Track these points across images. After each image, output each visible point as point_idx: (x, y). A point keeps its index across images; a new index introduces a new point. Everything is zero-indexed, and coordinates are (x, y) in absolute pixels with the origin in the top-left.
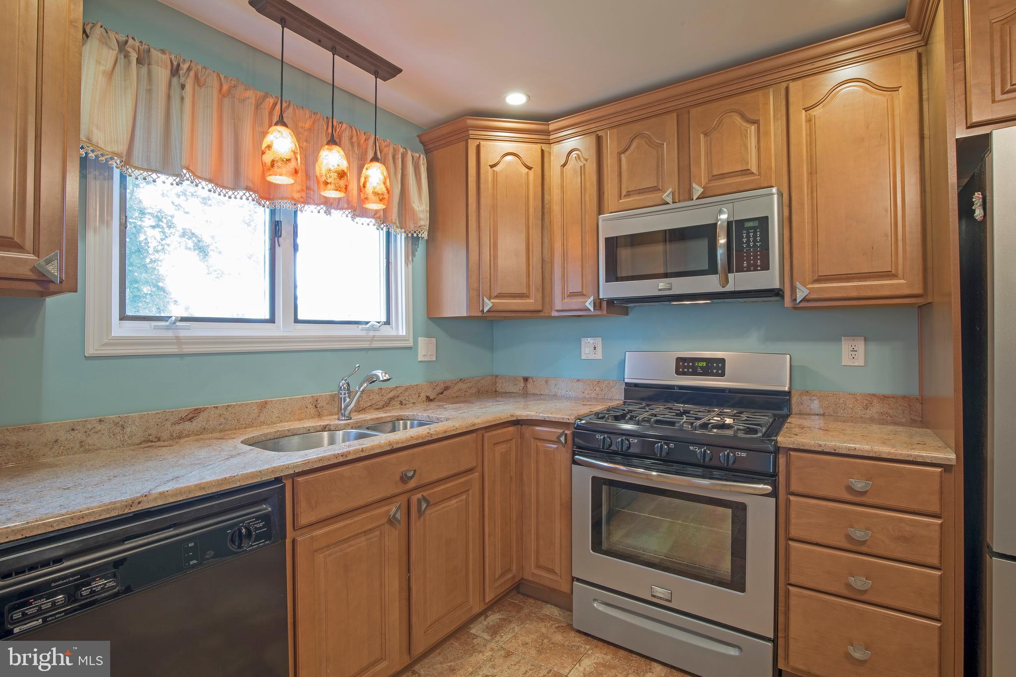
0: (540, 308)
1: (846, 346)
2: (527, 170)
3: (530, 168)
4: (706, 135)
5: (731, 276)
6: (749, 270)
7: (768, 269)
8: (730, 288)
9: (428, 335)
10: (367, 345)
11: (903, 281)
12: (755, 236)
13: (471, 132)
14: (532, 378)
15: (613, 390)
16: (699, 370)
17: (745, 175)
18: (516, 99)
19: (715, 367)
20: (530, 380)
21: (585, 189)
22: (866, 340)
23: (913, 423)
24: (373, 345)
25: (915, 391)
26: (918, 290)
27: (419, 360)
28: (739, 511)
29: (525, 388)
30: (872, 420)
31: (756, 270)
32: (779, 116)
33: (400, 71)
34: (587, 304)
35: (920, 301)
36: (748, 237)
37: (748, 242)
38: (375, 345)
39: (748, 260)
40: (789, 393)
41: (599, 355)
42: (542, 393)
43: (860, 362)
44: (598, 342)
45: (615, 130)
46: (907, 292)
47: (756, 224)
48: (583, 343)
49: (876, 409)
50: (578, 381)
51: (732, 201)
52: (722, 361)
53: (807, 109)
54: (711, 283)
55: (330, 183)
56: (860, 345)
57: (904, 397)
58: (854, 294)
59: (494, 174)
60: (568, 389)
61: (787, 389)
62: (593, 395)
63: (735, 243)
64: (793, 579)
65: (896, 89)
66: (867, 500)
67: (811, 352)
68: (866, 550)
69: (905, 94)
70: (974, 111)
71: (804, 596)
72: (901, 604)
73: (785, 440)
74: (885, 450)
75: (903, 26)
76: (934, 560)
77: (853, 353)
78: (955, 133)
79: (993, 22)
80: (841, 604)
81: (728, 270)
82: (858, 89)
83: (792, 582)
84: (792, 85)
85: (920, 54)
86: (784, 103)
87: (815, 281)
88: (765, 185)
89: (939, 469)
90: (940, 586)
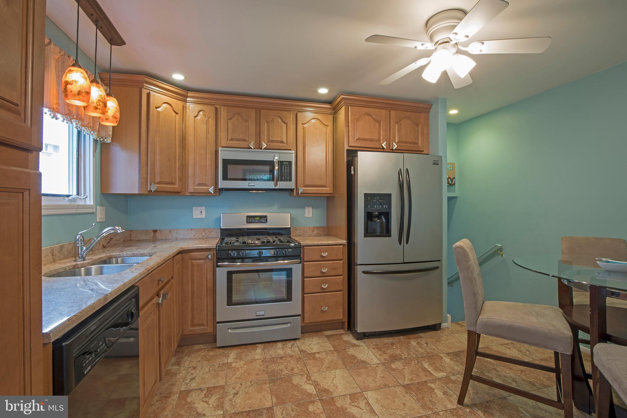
0: (181, 191)
1: (306, 210)
2: (175, 114)
3: (177, 113)
4: (267, 122)
5: (278, 182)
6: (285, 181)
7: (291, 181)
8: (278, 187)
9: (101, 205)
10: (75, 212)
11: (328, 189)
12: (287, 168)
13: (144, 84)
14: (160, 230)
15: (213, 233)
16: (257, 221)
17: (282, 143)
18: (178, 77)
19: (263, 219)
20: (158, 232)
21: (208, 132)
22: (312, 208)
23: (325, 235)
24: (77, 212)
25: (325, 225)
26: (332, 192)
27: (97, 221)
28: (289, 272)
29: (154, 237)
30: (315, 235)
31: (287, 181)
32: (293, 123)
33: (124, 44)
34: (210, 190)
35: (332, 195)
36: (285, 168)
37: (285, 170)
38: (79, 211)
39: (285, 177)
40: (290, 228)
41: (203, 216)
42: (167, 238)
43: (311, 216)
44: (203, 209)
45: (226, 108)
46: (329, 192)
47: (287, 163)
48: (194, 210)
49: (315, 232)
50: (192, 229)
51: (280, 153)
52: (266, 216)
53: (303, 124)
54: (271, 185)
55: (99, 109)
57: (323, 227)
58: (315, 192)
59: (157, 112)
60: (185, 235)
61: (290, 227)
62: (201, 237)
63: (280, 170)
64: (306, 291)
65: (328, 126)
66: (326, 259)
67: (296, 212)
68: (325, 275)
69: (330, 128)
70: (350, 142)
71: (309, 296)
72: (334, 289)
73: (303, 243)
74: (330, 242)
75: (330, 106)
76: (341, 273)
77: (309, 212)
78: (346, 147)
79: (355, 119)
80: (319, 295)
81: (278, 180)
82: (318, 122)
83: (305, 293)
84: (298, 113)
85: (333, 117)
86: (295, 119)
87: (305, 187)
88: (289, 149)
89: (342, 246)
90: (341, 280)
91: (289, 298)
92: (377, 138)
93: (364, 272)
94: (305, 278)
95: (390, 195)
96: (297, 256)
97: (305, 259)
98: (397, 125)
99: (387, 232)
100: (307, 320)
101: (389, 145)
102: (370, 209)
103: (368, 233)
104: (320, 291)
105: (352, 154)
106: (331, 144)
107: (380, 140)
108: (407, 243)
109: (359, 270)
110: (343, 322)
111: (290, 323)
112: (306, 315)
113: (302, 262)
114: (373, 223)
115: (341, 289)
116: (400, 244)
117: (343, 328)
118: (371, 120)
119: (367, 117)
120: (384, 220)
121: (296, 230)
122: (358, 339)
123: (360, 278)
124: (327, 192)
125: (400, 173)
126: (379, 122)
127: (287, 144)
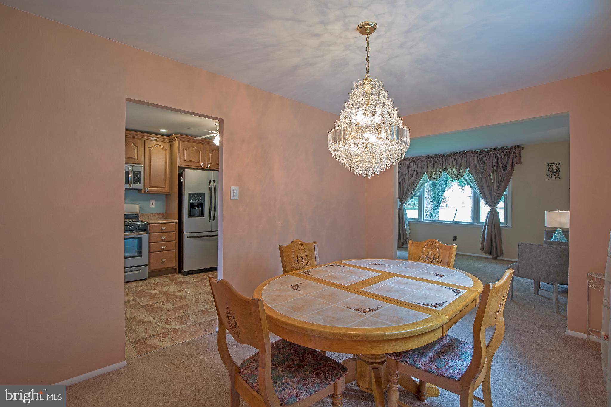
1: (151, 202)
6: (136, 184)
7: (141, 184)
8: (131, 188)
11: (166, 189)
12: (138, 176)
17: (134, 159)
23: (164, 219)
25: (164, 212)
26: (169, 191)
28: (140, 239)
30: (157, 219)
31: (138, 184)
32: (142, 147)
35: (169, 193)
36: (136, 176)
37: (136, 177)
39: (136, 181)
40: (139, 214)
43: (154, 206)
46: (167, 191)
47: (138, 173)
49: (157, 216)
51: (133, 166)
53: (149, 148)
54: (127, 186)
56: (154, 202)
57: (163, 213)
58: (157, 191)
61: (138, 213)
63: (133, 176)
64: (151, 251)
65: (167, 150)
66: (164, 231)
67: (144, 204)
68: (164, 241)
69: (168, 152)
70: (181, 163)
71: (153, 254)
72: (170, 249)
73: (149, 222)
74: (167, 221)
75: (168, 138)
76: (174, 239)
77: (152, 204)
78: (178, 165)
79: (184, 149)
80: (160, 253)
81: (131, 183)
82: (160, 147)
83: (151, 252)
84: (146, 141)
85: (170, 144)
86: (144, 144)
87: (150, 187)
88: (139, 163)
89: (175, 223)
90: (175, 244)
91: (140, 254)
92: (198, 161)
93: (188, 237)
94: (151, 243)
95: (204, 194)
96: (146, 230)
97: (151, 232)
98: (210, 154)
99: (202, 215)
100: (152, 268)
101: (205, 165)
102: (192, 202)
103: (191, 215)
104: (161, 250)
105: (182, 169)
106: (168, 161)
107: (199, 162)
108: (214, 220)
109: (185, 236)
110: (176, 269)
111: (141, 270)
112: (151, 265)
113: (149, 233)
114: (193, 209)
115: (175, 248)
116: (210, 221)
117: (175, 272)
118: (194, 150)
119: (192, 148)
120: (200, 208)
121: (143, 215)
122: (184, 276)
123: (186, 241)
124: (166, 191)
125: (210, 182)
126: (199, 152)
127: (137, 160)
